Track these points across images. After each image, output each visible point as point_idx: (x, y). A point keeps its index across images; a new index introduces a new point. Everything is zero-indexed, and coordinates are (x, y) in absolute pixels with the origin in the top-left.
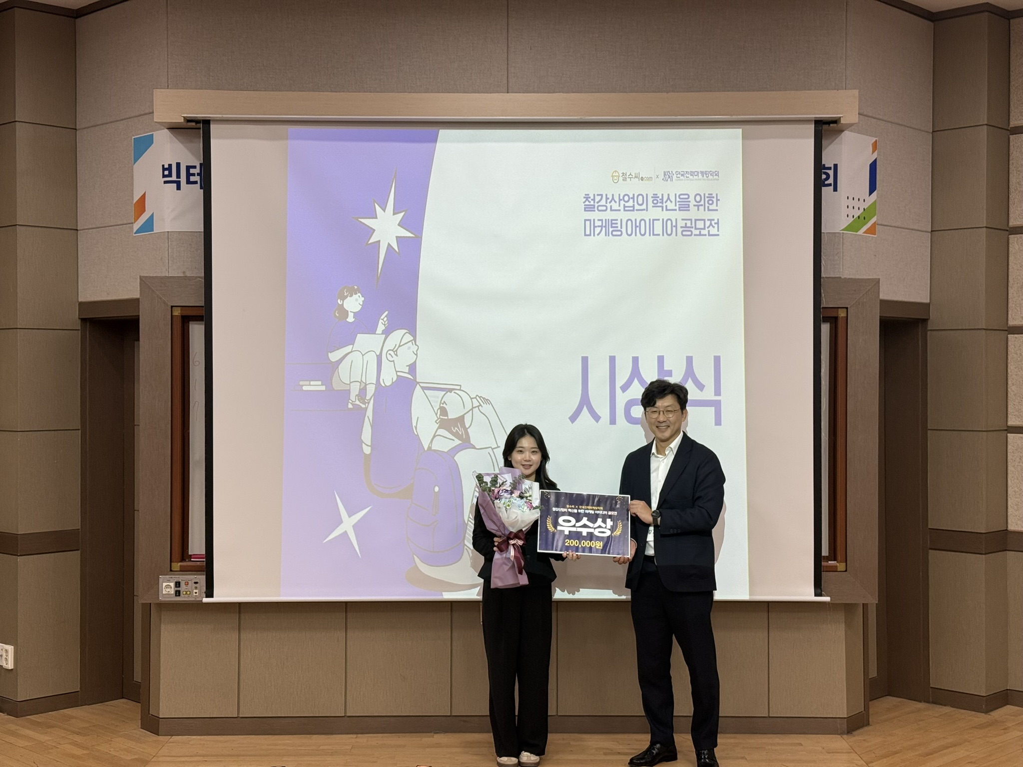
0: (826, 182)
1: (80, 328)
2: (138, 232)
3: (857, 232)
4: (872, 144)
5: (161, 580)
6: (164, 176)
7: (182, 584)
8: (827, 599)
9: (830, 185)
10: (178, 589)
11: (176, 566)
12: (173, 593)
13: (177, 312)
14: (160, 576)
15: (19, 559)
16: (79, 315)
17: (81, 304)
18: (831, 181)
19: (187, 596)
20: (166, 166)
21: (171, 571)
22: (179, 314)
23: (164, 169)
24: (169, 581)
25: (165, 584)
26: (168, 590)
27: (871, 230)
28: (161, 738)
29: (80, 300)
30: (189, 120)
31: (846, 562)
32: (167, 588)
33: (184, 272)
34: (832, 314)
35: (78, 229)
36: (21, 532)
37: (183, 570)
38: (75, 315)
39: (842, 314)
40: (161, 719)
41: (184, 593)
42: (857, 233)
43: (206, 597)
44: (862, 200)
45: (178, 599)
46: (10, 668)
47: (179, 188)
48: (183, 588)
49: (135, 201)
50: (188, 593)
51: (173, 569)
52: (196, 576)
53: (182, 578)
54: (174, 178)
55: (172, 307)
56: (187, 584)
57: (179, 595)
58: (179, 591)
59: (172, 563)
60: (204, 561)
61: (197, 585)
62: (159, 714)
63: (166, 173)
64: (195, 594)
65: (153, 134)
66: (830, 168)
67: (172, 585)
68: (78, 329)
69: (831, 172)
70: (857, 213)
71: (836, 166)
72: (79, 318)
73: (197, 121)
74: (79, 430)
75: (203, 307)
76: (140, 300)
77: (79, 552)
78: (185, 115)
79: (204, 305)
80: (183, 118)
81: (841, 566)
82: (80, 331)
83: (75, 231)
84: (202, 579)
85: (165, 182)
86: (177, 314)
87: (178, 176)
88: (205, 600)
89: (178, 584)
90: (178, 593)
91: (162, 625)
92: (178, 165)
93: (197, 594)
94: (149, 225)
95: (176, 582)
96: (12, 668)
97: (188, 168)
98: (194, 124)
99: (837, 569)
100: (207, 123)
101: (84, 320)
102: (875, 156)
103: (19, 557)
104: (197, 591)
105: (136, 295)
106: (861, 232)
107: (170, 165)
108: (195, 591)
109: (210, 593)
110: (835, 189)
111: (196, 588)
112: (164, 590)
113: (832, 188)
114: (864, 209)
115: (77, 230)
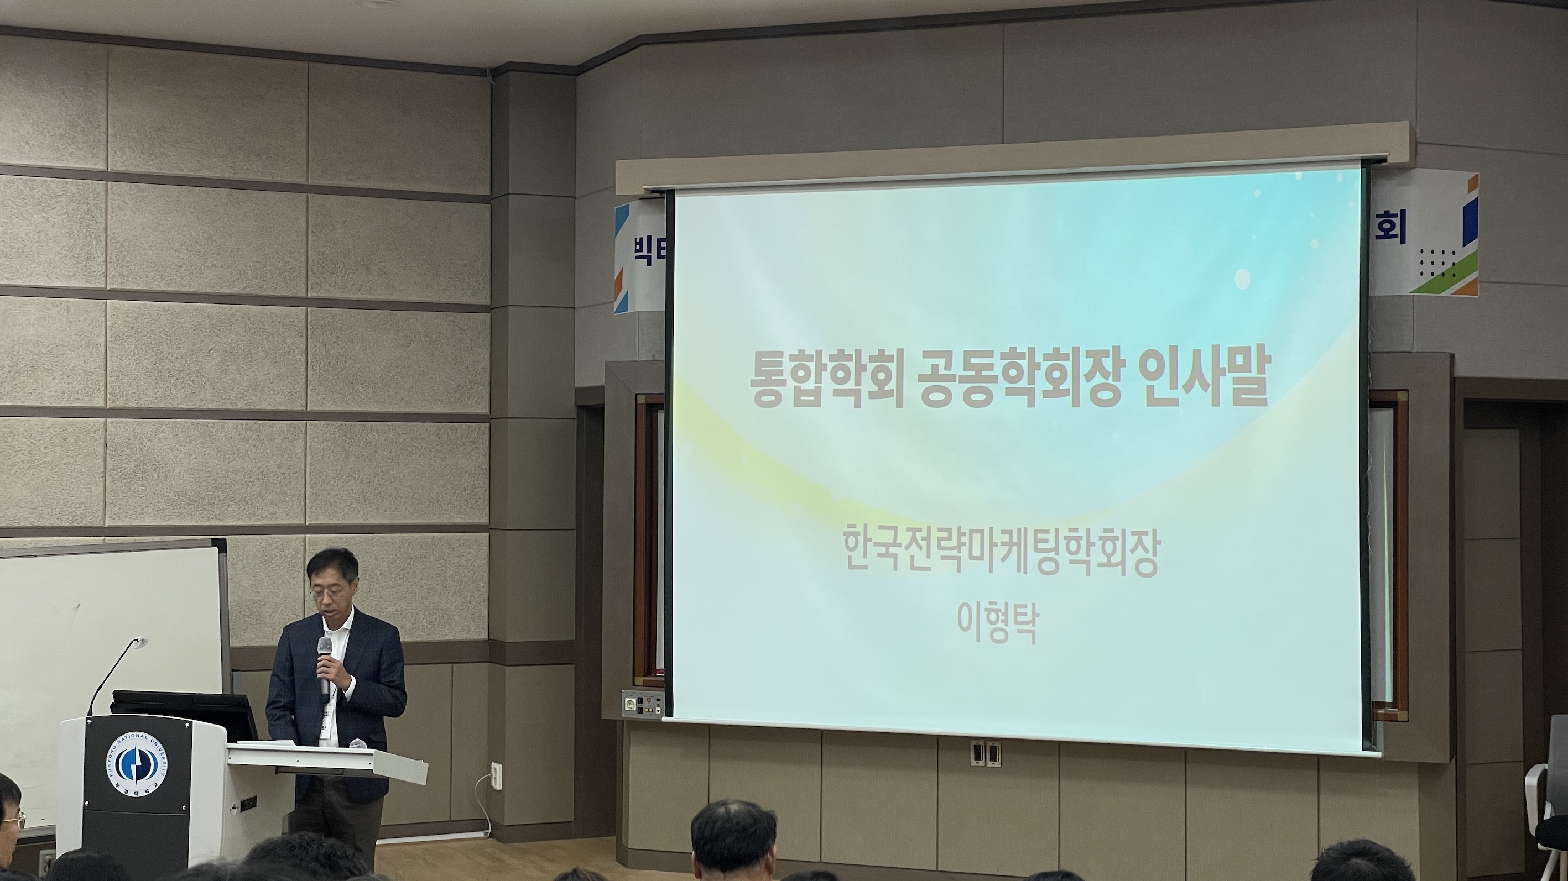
0: (1391, 233)
1: (576, 417)
2: (616, 312)
3: (1440, 293)
4: (1469, 181)
5: (623, 695)
6: (637, 251)
7: (645, 700)
8: (1377, 754)
9: (1396, 236)
10: (640, 705)
11: (640, 680)
12: (635, 709)
13: (642, 400)
14: (623, 691)
15: (508, 669)
16: (575, 402)
17: (577, 390)
18: (1397, 231)
19: (649, 713)
20: (638, 240)
21: (634, 685)
22: (644, 403)
23: (636, 243)
24: (631, 696)
25: (627, 700)
26: (631, 706)
27: (1470, 289)
28: (629, 871)
29: (577, 385)
30: (654, 191)
31: (1408, 710)
32: (630, 704)
33: (654, 356)
34: (1388, 398)
35: (576, 307)
36: (509, 640)
37: (646, 685)
38: (571, 401)
39: (1401, 397)
40: (629, 850)
41: (647, 710)
42: (1443, 294)
43: (667, 715)
44: (1448, 252)
45: (640, 716)
46: (498, 789)
47: (649, 264)
48: (645, 704)
49: (615, 278)
50: (651, 710)
51: (636, 684)
52: (658, 693)
53: (645, 694)
54: (645, 253)
55: (637, 395)
56: (649, 700)
57: (642, 713)
58: (642, 708)
59: (636, 677)
60: (663, 676)
61: (658, 702)
62: (628, 845)
63: (638, 247)
64: (657, 712)
65: (629, 205)
66: (1395, 216)
67: (634, 700)
68: (574, 417)
69: (1397, 221)
70: (1439, 270)
71: (1403, 212)
72: (575, 406)
73: (661, 192)
74: (574, 530)
75: (663, 394)
76: (606, 389)
77: (573, 666)
78: (646, 187)
79: (664, 392)
80: (644, 190)
81: (1402, 715)
82: (576, 420)
83: (573, 310)
84: (662, 695)
85: (637, 257)
86: (641, 402)
87: (649, 251)
88: (665, 719)
89: (640, 701)
90: (640, 710)
91: (631, 747)
92: (649, 238)
93: (659, 712)
94: (624, 305)
95: (638, 698)
96: (501, 789)
97: (659, 241)
98: (657, 195)
99: (1397, 718)
100: (671, 193)
101: (579, 407)
102: (1474, 195)
103: (506, 667)
104: (659, 709)
105: (600, 381)
106: (1447, 293)
107: (641, 239)
108: (657, 709)
109: (670, 713)
110: (1403, 241)
111: (658, 706)
112: (626, 705)
113: (1398, 239)
114: (1454, 264)
115: (574, 308)
